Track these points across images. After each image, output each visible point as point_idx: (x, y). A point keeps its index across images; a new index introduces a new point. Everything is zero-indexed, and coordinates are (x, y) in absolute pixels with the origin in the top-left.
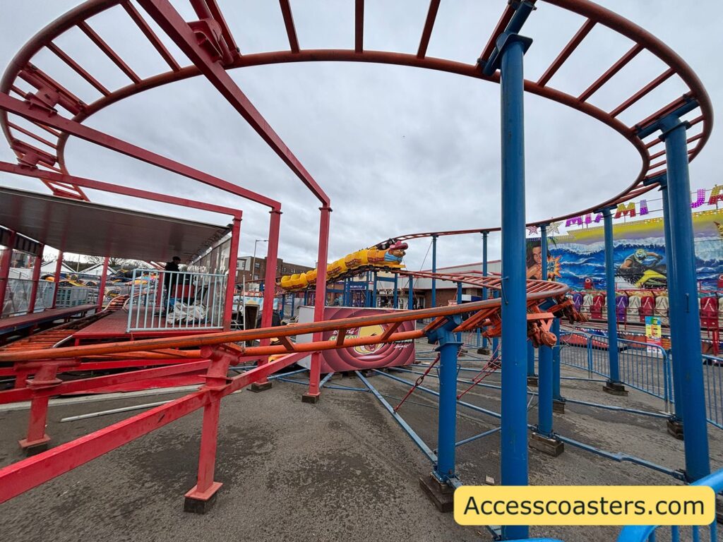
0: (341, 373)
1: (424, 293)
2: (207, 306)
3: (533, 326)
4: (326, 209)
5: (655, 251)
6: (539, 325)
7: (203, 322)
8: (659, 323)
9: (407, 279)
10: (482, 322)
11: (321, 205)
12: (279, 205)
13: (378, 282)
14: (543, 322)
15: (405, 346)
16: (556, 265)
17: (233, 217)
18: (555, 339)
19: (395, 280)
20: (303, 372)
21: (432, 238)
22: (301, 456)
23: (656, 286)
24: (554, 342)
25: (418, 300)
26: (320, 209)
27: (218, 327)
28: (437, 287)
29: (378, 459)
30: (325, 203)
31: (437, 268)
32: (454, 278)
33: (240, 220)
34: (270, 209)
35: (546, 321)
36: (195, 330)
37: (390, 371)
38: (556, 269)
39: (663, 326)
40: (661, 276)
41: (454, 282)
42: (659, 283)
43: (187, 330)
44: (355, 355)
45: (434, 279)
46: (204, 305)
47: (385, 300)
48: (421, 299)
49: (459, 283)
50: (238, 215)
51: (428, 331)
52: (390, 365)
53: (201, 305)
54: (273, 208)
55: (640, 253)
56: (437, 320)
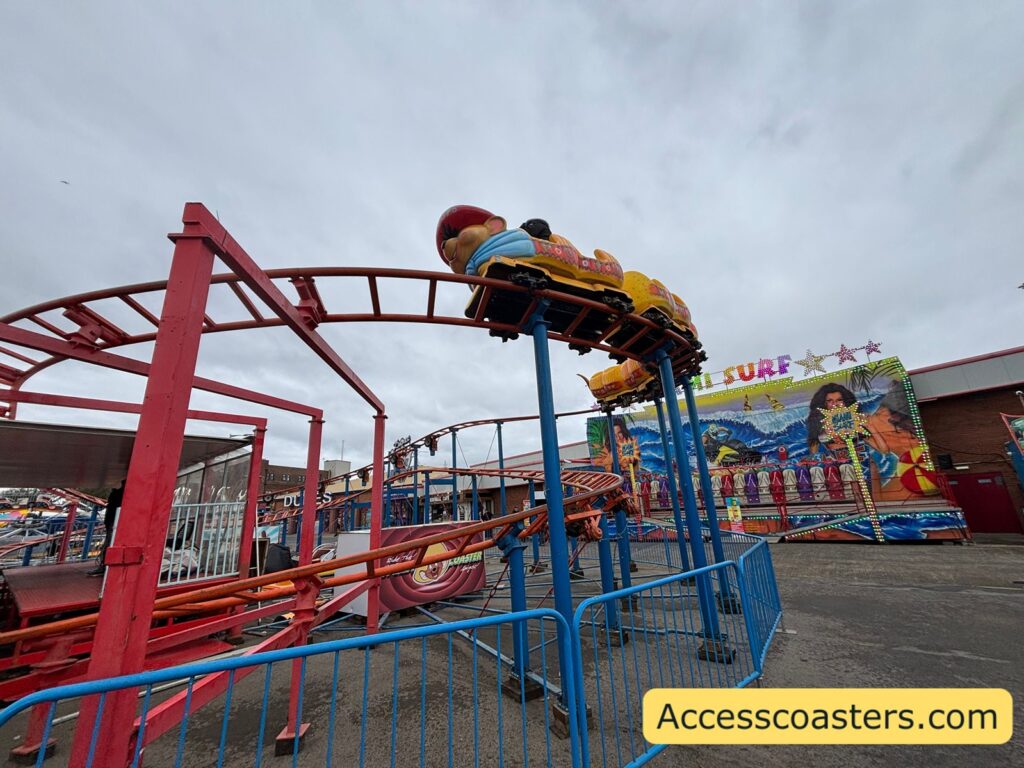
0: (398, 612)
1: (491, 493)
2: (201, 547)
3: (584, 524)
4: (380, 418)
5: (725, 426)
6: (590, 522)
7: (193, 573)
8: (738, 503)
9: (469, 479)
10: (543, 525)
11: (375, 413)
12: (320, 412)
13: (431, 486)
14: (592, 519)
15: (474, 567)
16: (635, 447)
17: (254, 427)
18: (601, 533)
19: (453, 482)
20: (346, 620)
21: (496, 425)
22: (378, 695)
23: (732, 463)
24: (599, 535)
25: (484, 506)
26: (374, 417)
27: (233, 574)
28: (506, 485)
29: (458, 682)
30: (380, 411)
31: (504, 457)
32: (525, 474)
33: (265, 430)
34: (310, 418)
35: (595, 517)
36: (218, 579)
37: (458, 601)
38: (636, 452)
39: (742, 507)
40: (734, 452)
41: (525, 479)
42: (733, 460)
43: (189, 583)
44: (416, 587)
45: (502, 477)
46: (197, 546)
47: (438, 509)
48: (488, 502)
49: (530, 480)
50: (261, 425)
51: (498, 539)
52: (458, 594)
53: (192, 547)
54: (314, 417)
55: (713, 428)
56: (504, 528)
